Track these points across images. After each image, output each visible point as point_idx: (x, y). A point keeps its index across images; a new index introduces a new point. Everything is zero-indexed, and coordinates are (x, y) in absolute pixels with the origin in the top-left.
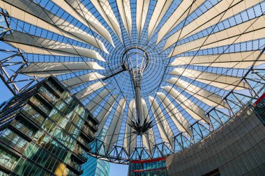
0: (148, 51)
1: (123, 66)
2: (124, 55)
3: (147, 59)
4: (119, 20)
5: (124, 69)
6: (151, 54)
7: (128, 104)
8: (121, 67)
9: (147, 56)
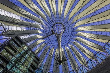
0: (64, 24)
1: (52, 32)
2: (53, 27)
3: (64, 29)
4: (50, 9)
5: (53, 33)
6: (66, 26)
7: (55, 50)
8: (51, 33)
9: (64, 27)
